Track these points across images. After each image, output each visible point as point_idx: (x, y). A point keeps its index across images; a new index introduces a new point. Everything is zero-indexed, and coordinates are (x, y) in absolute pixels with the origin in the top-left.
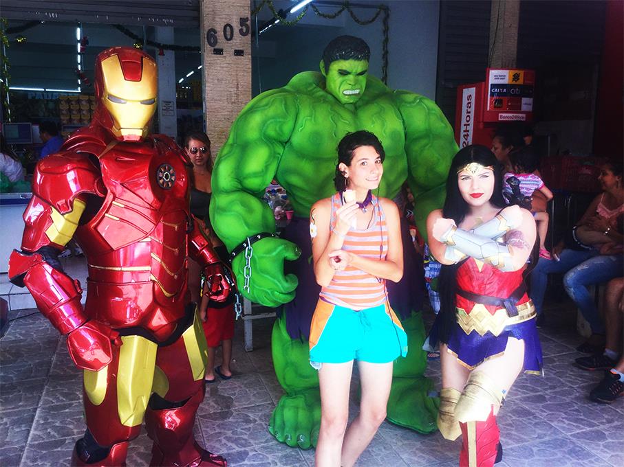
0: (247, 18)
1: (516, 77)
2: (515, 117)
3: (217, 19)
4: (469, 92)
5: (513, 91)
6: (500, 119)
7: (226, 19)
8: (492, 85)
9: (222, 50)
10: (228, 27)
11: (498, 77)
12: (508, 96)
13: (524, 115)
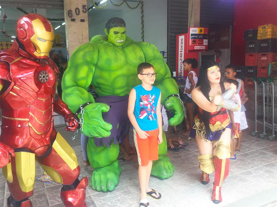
0: (86, 5)
1: (201, 31)
2: (201, 48)
3: (72, 6)
4: (182, 38)
5: (200, 37)
6: (195, 49)
7: (76, 5)
8: (191, 34)
9: (75, 20)
10: (77, 9)
11: (194, 30)
12: (198, 39)
13: (204, 47)
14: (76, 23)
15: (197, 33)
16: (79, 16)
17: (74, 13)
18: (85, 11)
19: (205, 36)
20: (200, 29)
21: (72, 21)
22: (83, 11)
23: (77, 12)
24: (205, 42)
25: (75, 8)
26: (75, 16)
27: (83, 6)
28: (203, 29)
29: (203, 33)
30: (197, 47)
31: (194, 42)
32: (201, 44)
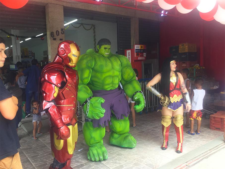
1: (142, 47)
3: (54, 29)
8: (136, 49)
9: (56, 39)
10: (57, 32)
11: (137, 47)
12: (140, 52)
13: (144, 58)
14: (57, 41)
15: (139, 48)
16: (58, 36)
17: (55, 34)
18: (63, 33)
19: (144, 51)
20: (141, 46)
21: (54, 40)
22: (61, 33)
23: (58, 33)
24: (145, 54)
25: (56, 31)
26: (56, 36)
27: (61, 29)
28: (143, 46)
29: (143, 48)
30: (140, 58)
31: (137, 54)
32: (142, 56)
